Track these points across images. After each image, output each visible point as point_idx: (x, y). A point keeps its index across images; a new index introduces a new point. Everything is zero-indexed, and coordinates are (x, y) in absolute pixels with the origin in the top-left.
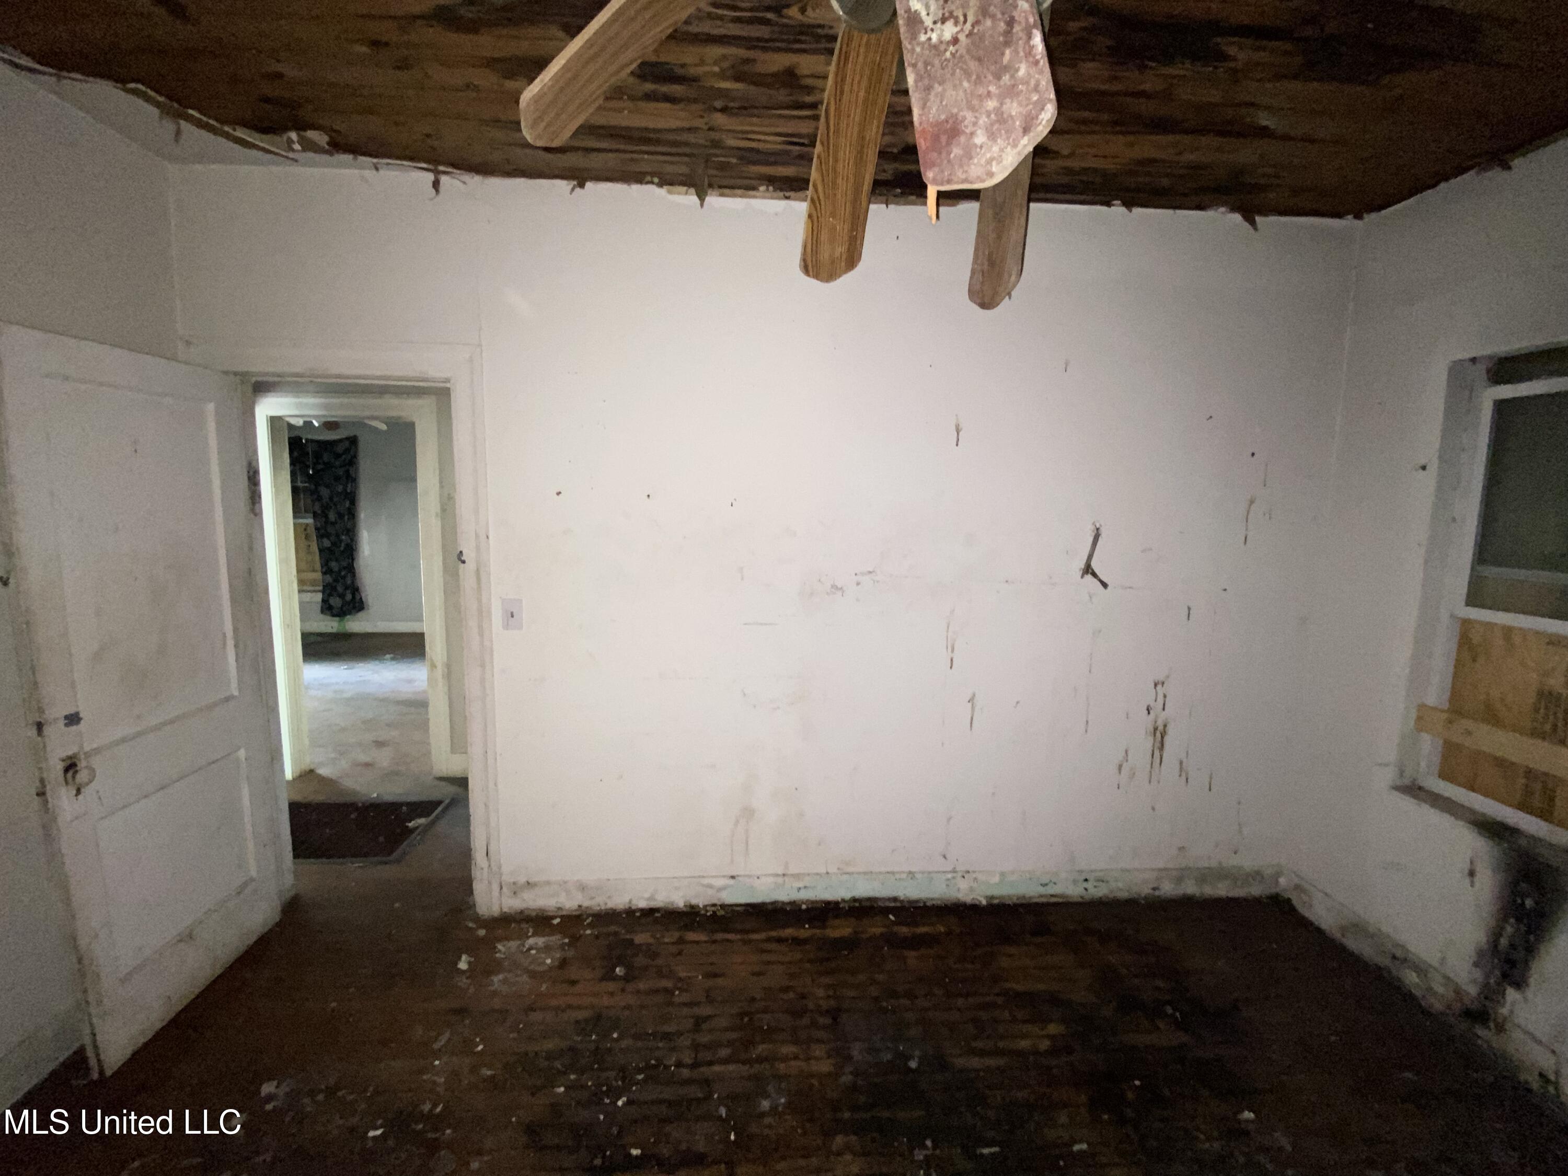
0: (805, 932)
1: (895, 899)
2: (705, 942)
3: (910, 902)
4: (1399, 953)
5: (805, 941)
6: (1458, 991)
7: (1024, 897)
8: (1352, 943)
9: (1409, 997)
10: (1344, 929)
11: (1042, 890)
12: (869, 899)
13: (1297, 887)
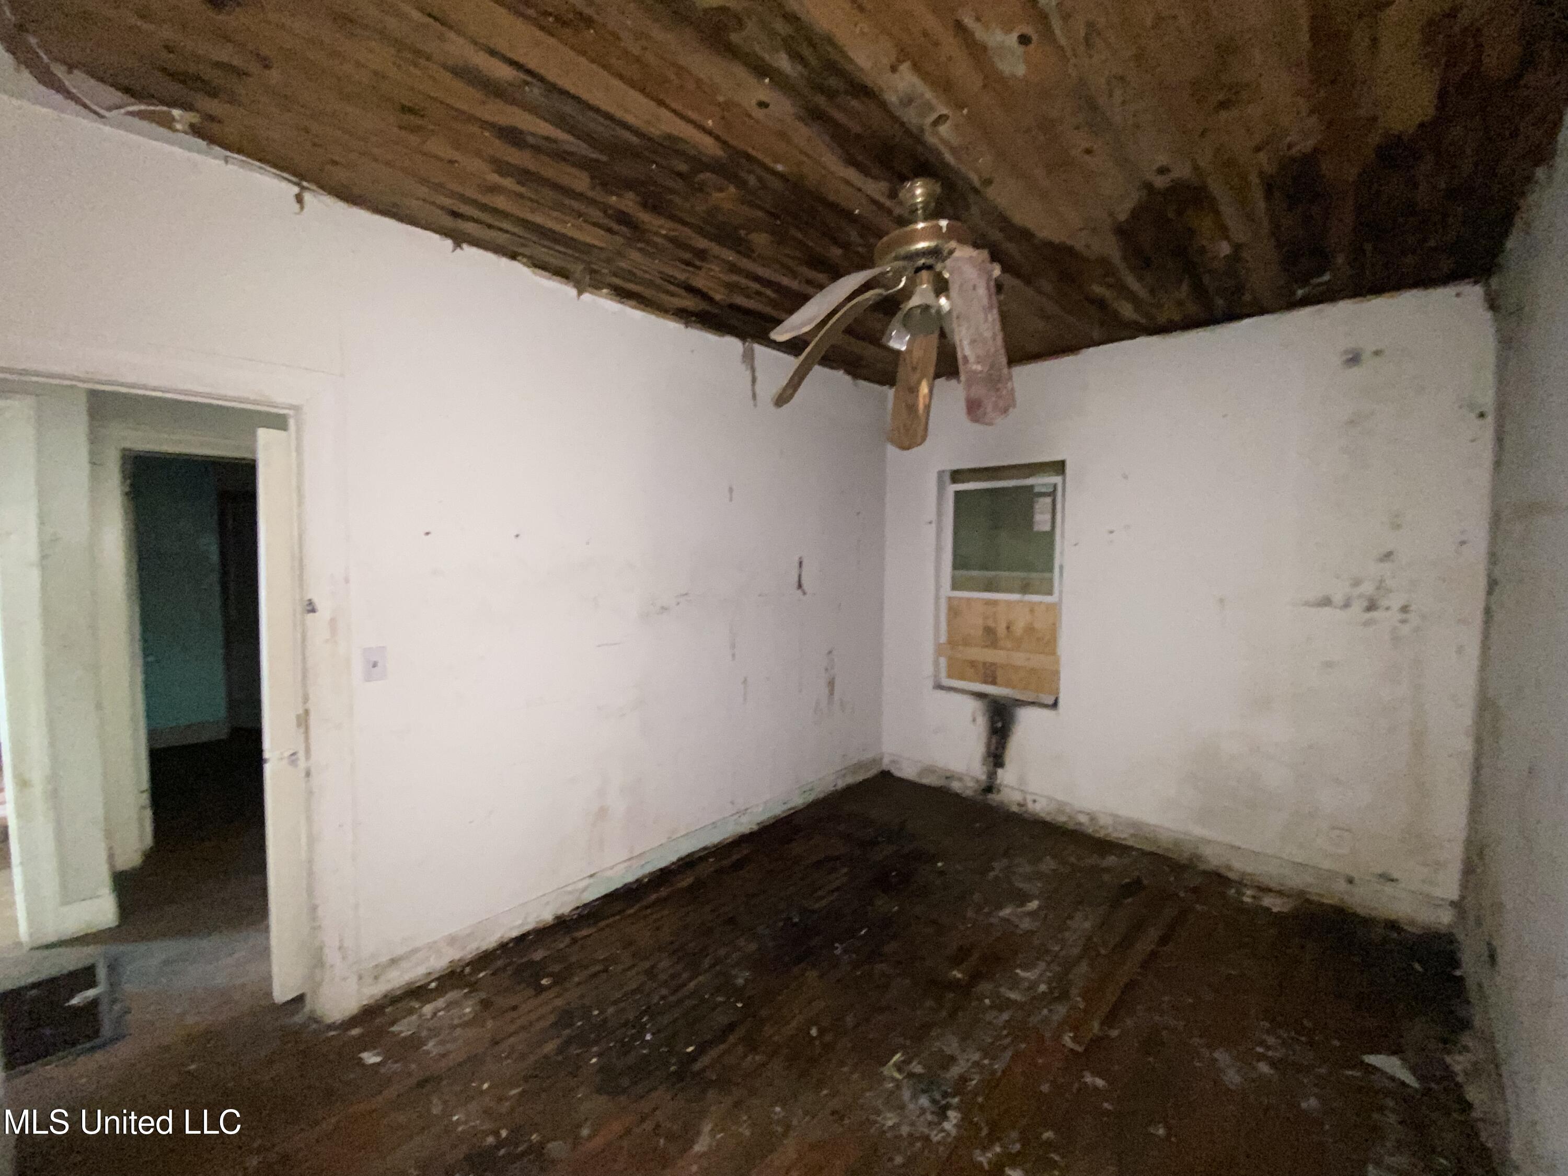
0: (664, 892)
1: (705, 849)
2: (596, 932)
3: (715, 846)
4: (948, 774)
5: (665, 899)
6: (977, 781)
7: (776, 816)
8: (925, 781)
9: (957, 795)
10: (920, 774)
11: (785, 807)
12: (689, 855)
13: (893, 762)
